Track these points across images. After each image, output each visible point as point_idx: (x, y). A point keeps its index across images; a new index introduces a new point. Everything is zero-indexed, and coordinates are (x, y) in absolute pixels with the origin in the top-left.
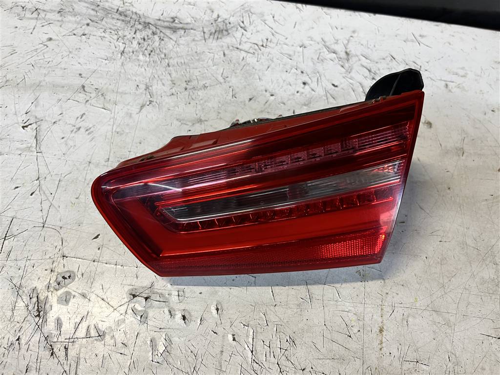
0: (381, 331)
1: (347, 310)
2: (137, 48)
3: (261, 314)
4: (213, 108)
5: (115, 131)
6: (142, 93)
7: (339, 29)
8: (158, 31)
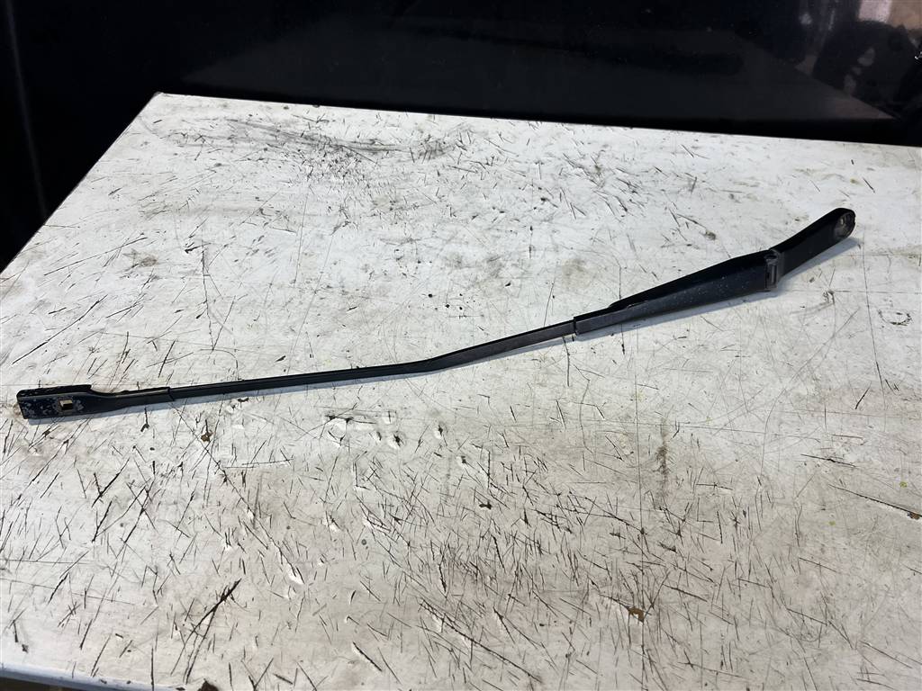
1: (615, 430)
3: (499, 435)
5: (303, 253)
6: (336, 215)
7: (586, 144)
8: (354, 153)
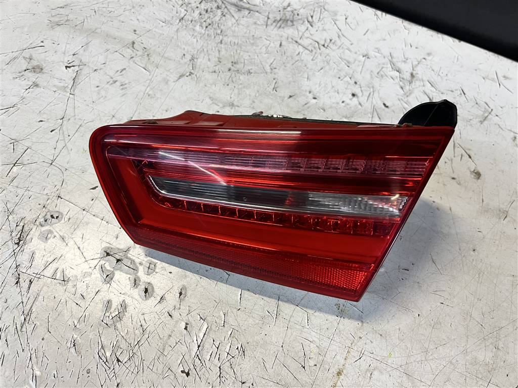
0: (339, 374)
1: (311, 340)
2: (197, 18)
3: (221, 313)
4: (250, 95)
5: (147, 93)
6: (186, 63)
7: (414, 48)
8: (223, 6)
